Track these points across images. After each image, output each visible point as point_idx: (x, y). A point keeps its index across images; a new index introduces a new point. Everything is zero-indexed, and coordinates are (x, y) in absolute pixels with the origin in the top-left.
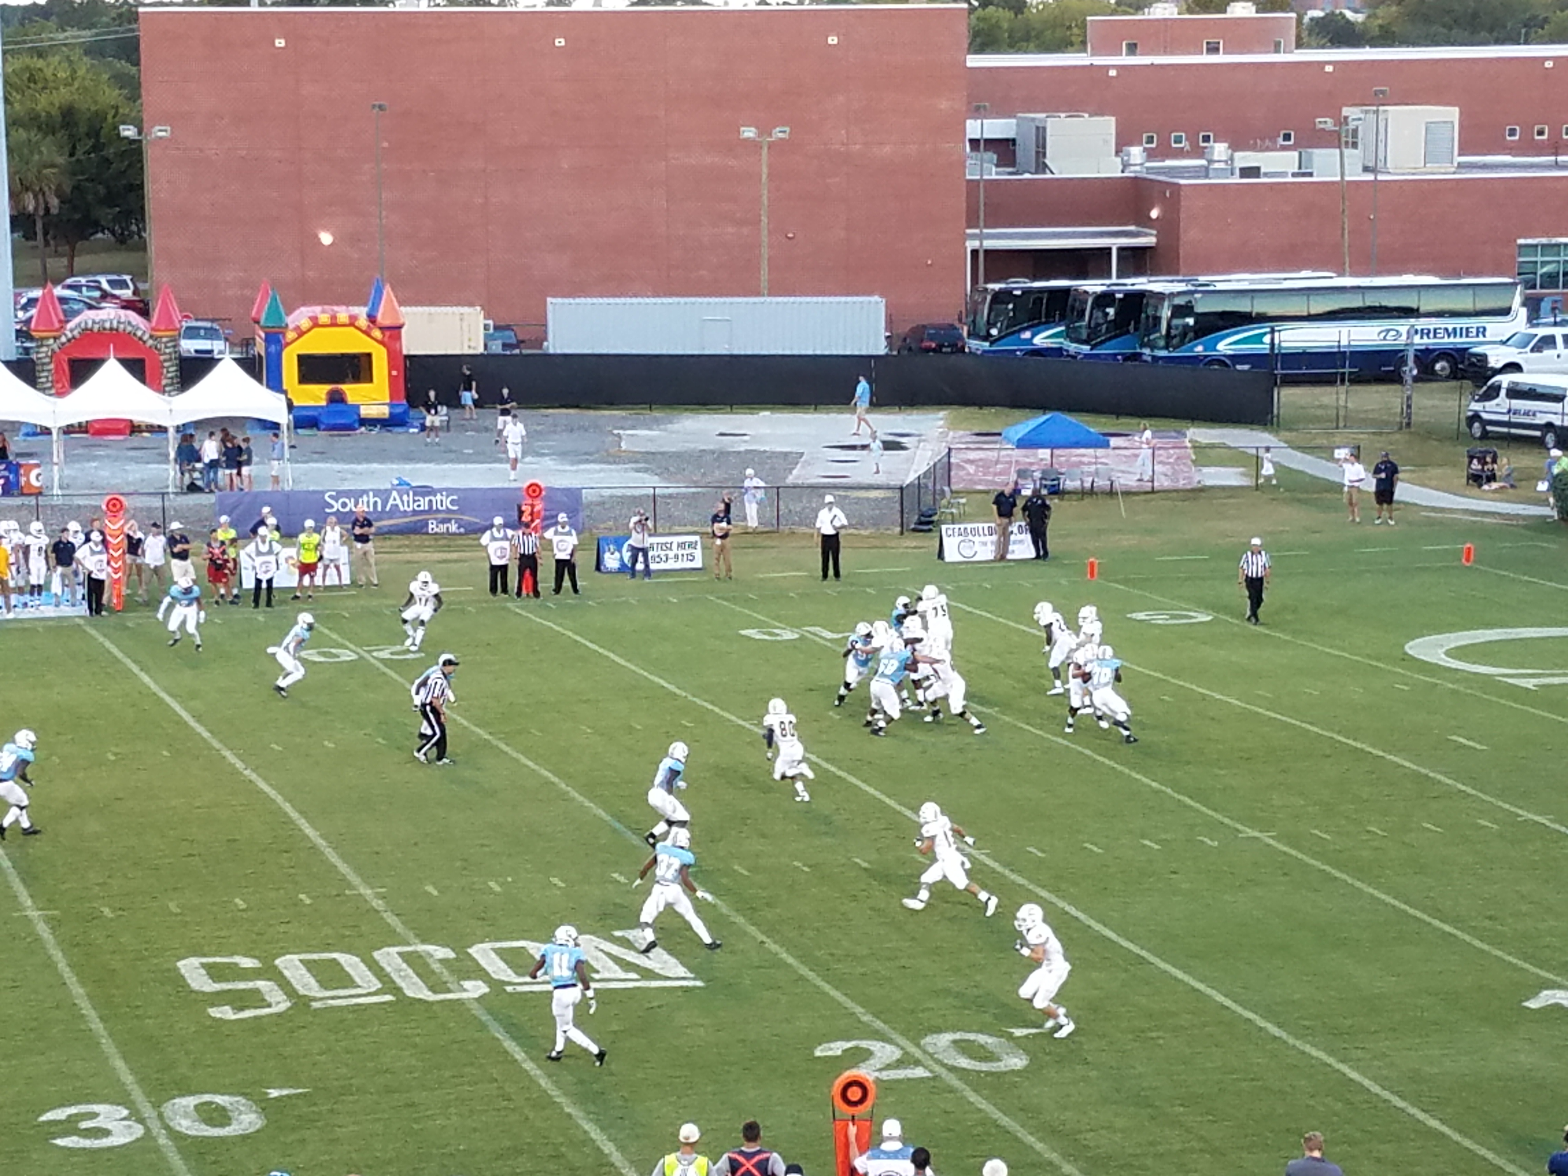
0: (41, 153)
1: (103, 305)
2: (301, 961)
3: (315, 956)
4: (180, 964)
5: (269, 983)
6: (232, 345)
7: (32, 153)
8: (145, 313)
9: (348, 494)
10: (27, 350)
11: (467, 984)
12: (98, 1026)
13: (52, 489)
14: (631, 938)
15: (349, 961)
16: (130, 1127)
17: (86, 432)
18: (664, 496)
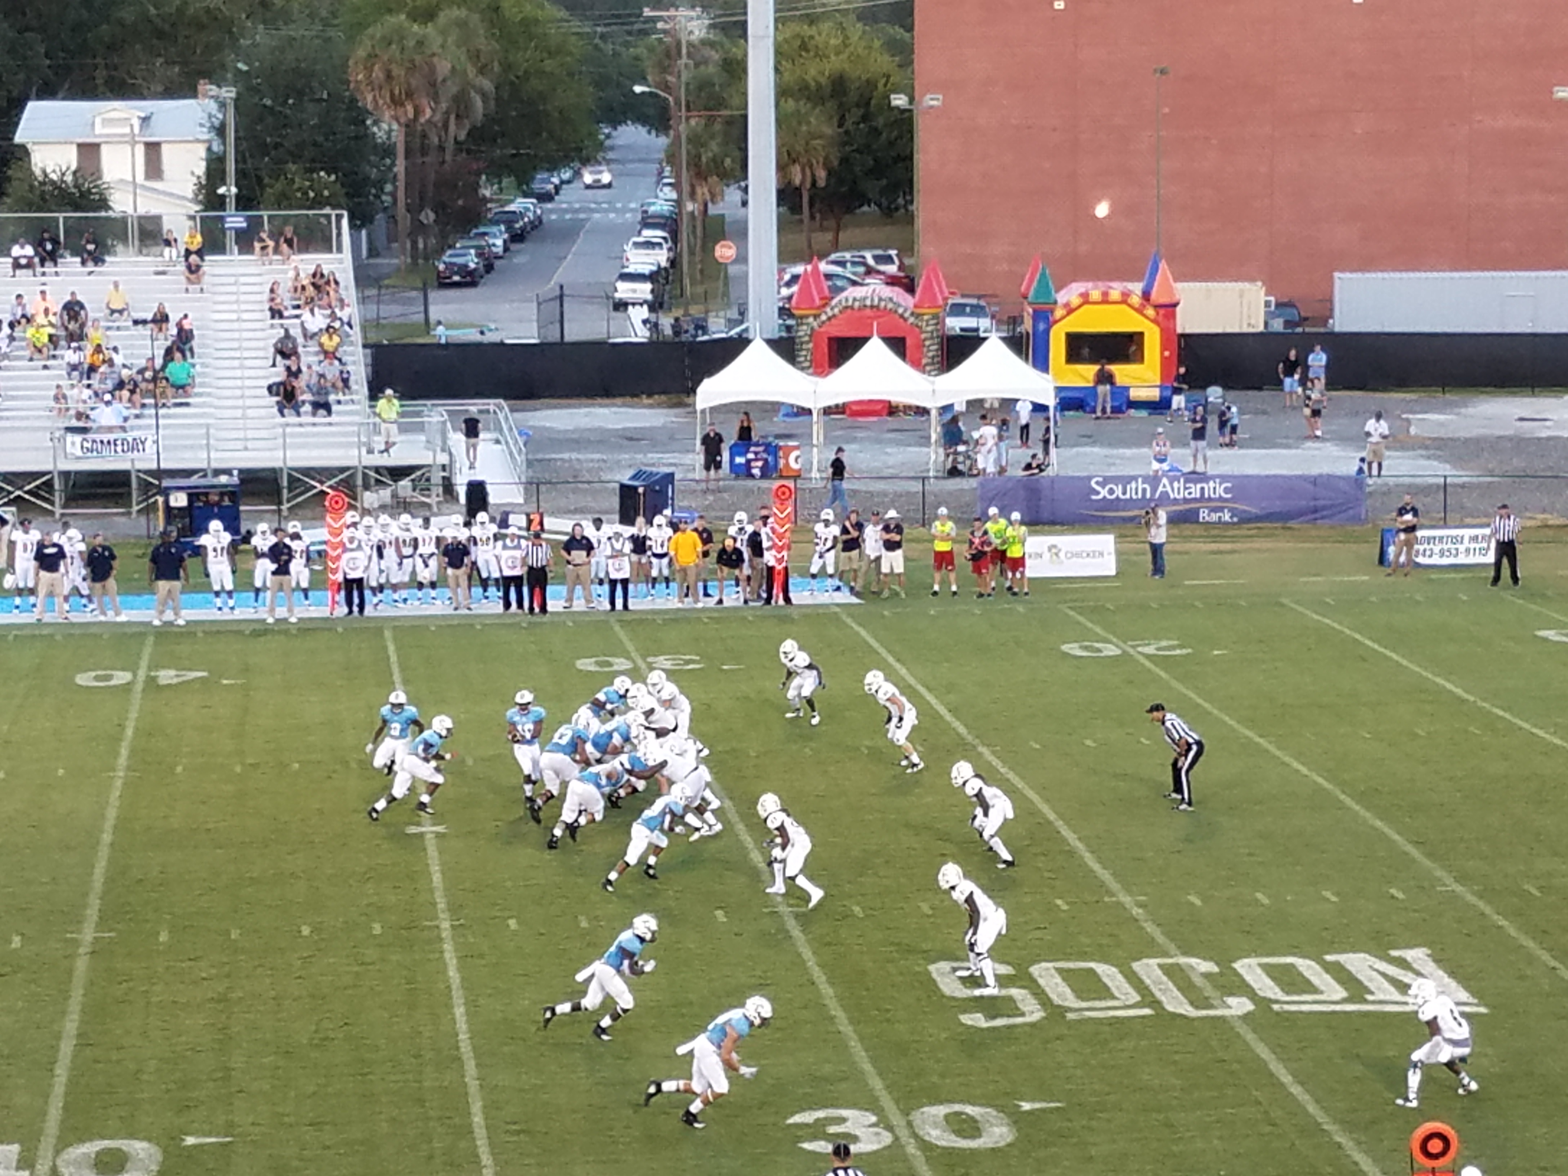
0: (809, 123)
1: (868, 281)
2: (1057, 969)
3: (1071, 965)
4: (932, 968)
5: (1023, 991)
6: (999, 322)
7: (800, 123)
8: (910, 288)
9: (1116, 480)
10: (789, 328)
11: (1231, 1001)
12: (847, 1029)
13: (811, 470)
14: (1409, 959)
15: (1106, 971)
16: (877, 1134)
17: (843, 413)
18: (1455, 485)
